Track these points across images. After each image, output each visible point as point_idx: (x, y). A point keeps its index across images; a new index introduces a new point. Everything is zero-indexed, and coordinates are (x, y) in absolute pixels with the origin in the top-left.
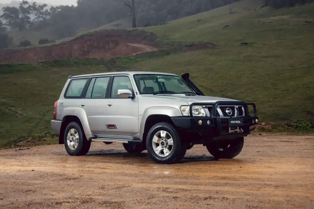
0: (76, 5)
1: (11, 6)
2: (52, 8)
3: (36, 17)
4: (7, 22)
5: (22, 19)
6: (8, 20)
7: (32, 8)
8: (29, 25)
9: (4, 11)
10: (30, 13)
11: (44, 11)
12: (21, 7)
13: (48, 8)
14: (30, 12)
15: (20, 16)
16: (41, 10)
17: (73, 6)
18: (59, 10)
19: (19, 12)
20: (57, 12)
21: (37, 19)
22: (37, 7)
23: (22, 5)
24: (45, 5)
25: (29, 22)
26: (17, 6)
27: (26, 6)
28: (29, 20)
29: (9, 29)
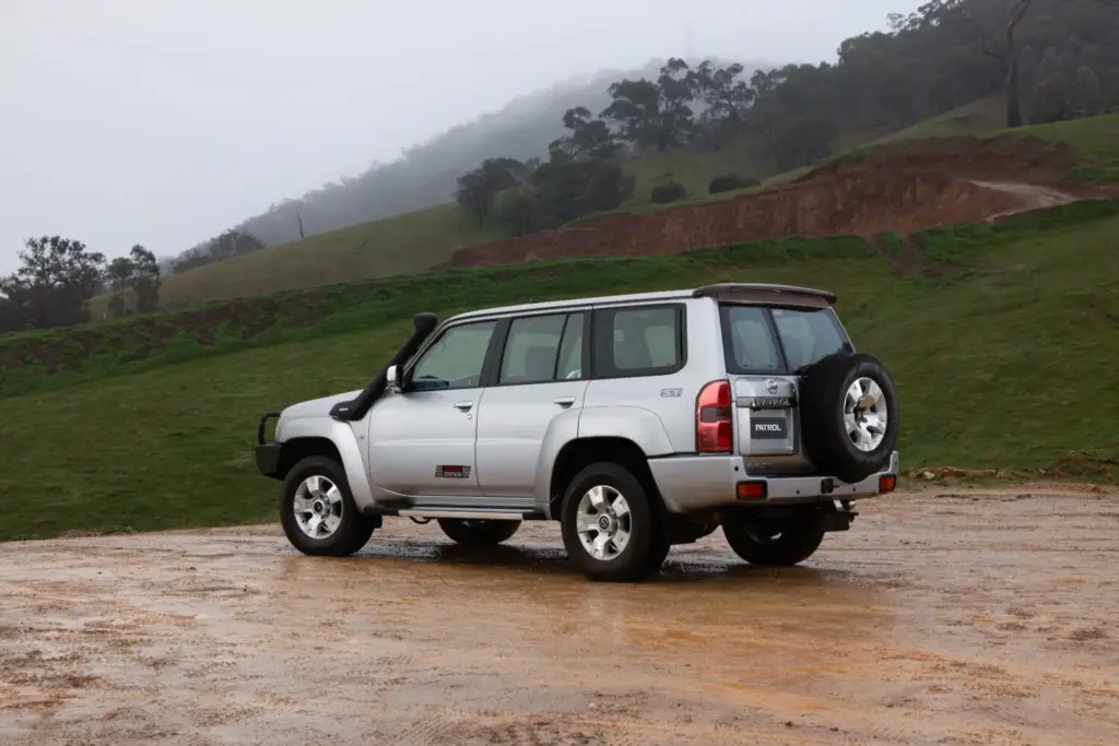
0: (833, 60)
1: (636, 79)
2: (759, 77)
3: (709, 106)
4: (623, 128)
5: (668, 116)
6: (625, 124)
7: (697, 81)
8: (687, 133)
9: (615, 96)
10: (690, 98)
11: (732, 88)
12: (665, 80)
13: (746, 76)
14: (692, 91)
15: (662, 108)
16: (725, 85)
17: (824, 65)
18: (782, 81)
19: (657, 94)
20: (773, 87)
21: (713, 114)
22: (712, 75)
23: (667, 72)
24: (737, 69)
25: (689, 124)
26: (653, 78)
27: (679, 75)
28: (689, 118)
29: (631, 149)
